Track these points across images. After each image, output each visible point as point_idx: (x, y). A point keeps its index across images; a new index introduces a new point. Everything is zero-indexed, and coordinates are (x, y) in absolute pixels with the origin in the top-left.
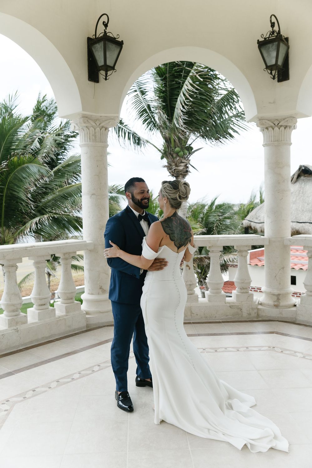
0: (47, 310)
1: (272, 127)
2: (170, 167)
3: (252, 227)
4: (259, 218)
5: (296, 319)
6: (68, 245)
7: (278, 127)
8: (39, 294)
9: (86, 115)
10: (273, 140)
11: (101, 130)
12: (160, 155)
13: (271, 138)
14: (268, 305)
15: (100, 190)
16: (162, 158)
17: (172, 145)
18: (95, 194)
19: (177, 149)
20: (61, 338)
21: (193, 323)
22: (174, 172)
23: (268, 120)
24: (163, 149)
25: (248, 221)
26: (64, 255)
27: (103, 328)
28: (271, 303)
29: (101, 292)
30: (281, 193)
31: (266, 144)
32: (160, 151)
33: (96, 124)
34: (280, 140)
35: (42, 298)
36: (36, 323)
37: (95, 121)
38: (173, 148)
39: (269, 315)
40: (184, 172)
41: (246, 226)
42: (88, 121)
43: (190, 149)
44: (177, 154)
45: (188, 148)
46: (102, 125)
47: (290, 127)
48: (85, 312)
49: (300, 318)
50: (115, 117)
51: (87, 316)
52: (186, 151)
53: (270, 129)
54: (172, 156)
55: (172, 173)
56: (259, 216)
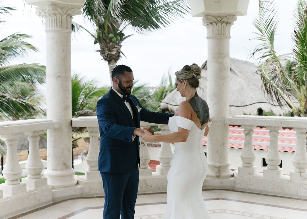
0: (19, 185)
1: (215, 22)
2: (103, 52)
3: (169, 109)
4: (176, 101)
5: (234, 187)
6: (38, 124)
7: (220, 23)
8: (12, 170)
9: (54, 2)
10: (216, 34)
11: (67, 17)
12: (94, 39)
13: (214, 31)
14: (211, 176)
15: (65, 73)
16: (95, 43)
17: (106, 31)
18: (60, 77)
19: (111, 35)
20: (32, 211)
21: (149, 194)
22: (107, 56)
23: (213, 17)
24: (97, 34)
25: (165, 104)
26: (34, 133)
27: (68, 201)
28: (214, 174)
29: (64, 168)
30: (222, 80)
31: (210, 37)
32: (93, 36)
33: (63, 12)
34: (222, 34)
35: (15, 174)
36: (10, 197)
37: (62, 8)
38: (107, 34)
39: (212, 185)
40: (116, 57)
41: (163, 108)
42: (56, 8)
43: (121, 35)
44: (111, 40)
45: (120, 35)
46: (68, 13)
47: (230, 23)
48: (51, 187)
49: (239, 186)
50: (80, 6)
51: (53, 191)
52: (119, 38)
53: (214, 24)
54: (106, 41)
55: (105, 58)
56: (175, 99)
